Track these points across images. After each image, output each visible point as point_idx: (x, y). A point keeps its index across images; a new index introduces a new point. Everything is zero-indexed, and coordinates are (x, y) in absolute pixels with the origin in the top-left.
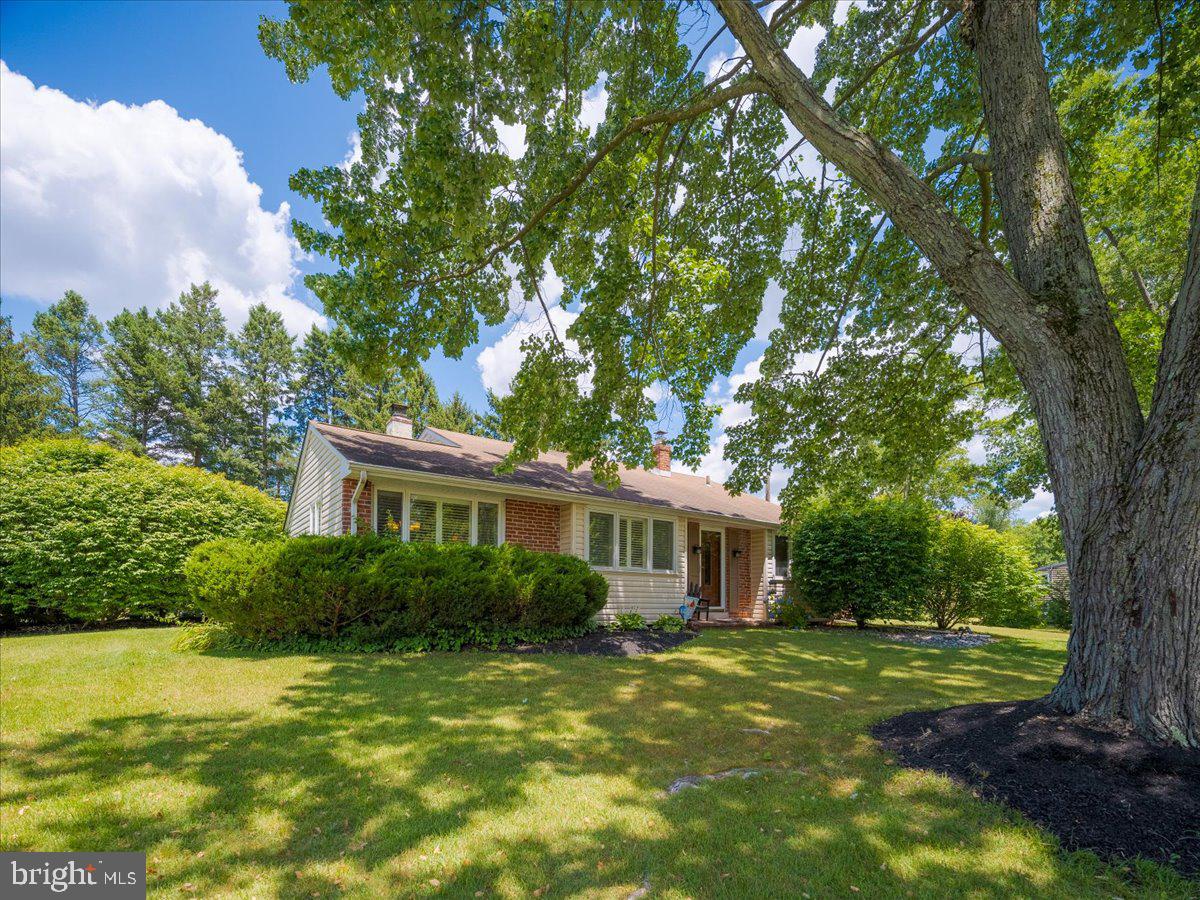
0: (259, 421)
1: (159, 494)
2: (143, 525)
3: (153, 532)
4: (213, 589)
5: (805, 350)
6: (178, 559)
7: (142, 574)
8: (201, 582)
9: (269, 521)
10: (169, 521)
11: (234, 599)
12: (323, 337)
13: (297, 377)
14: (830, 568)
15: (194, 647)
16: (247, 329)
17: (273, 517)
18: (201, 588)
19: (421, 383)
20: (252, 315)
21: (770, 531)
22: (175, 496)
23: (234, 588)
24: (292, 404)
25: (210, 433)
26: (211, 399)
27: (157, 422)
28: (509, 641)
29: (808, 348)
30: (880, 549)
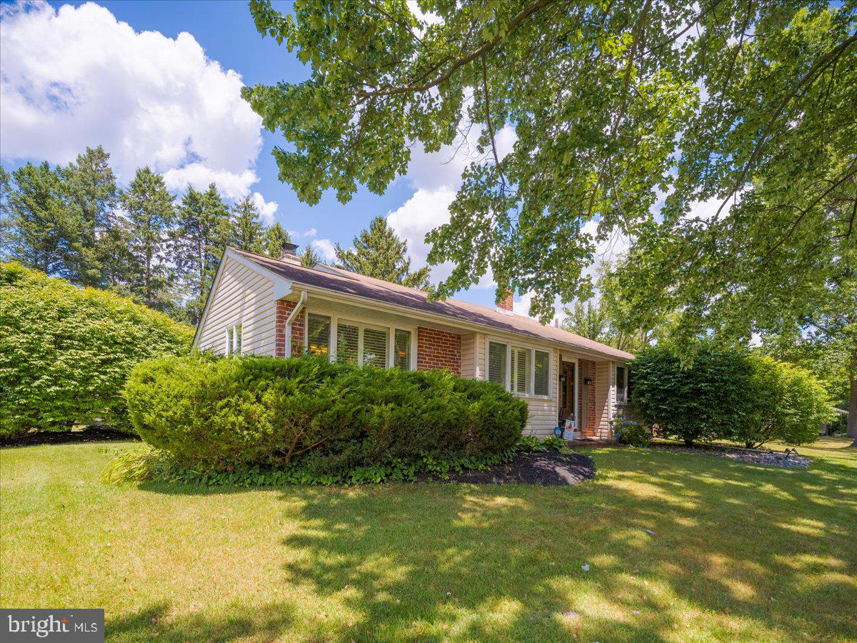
0: (143, 263)
1: (73, 312)
2: (59, 341)
3: (68, 348)
4: (160, 416)
5: (701, 199)
6: (93, 376)
7: (56, 392)
8: (147, 407)
9: (176, 342)
10: (83, 339)
11: (187, 428)
12: (198, 197)
13: (176, 228)
14: (676, 395)
15: (129, 478)
16: (133, 186)
17: (180, 339)
18: (146, 415)
19: (280, 237)
20: (138, 175)
21: (613, 362)
22: (89, 316)
23: (187, 416)
24: (172, 249)
25: (102, 271)
26: (102, 241)
27: (56, 259)
28: (457, 469)
29: (703, 197)
30: (722, 381)
